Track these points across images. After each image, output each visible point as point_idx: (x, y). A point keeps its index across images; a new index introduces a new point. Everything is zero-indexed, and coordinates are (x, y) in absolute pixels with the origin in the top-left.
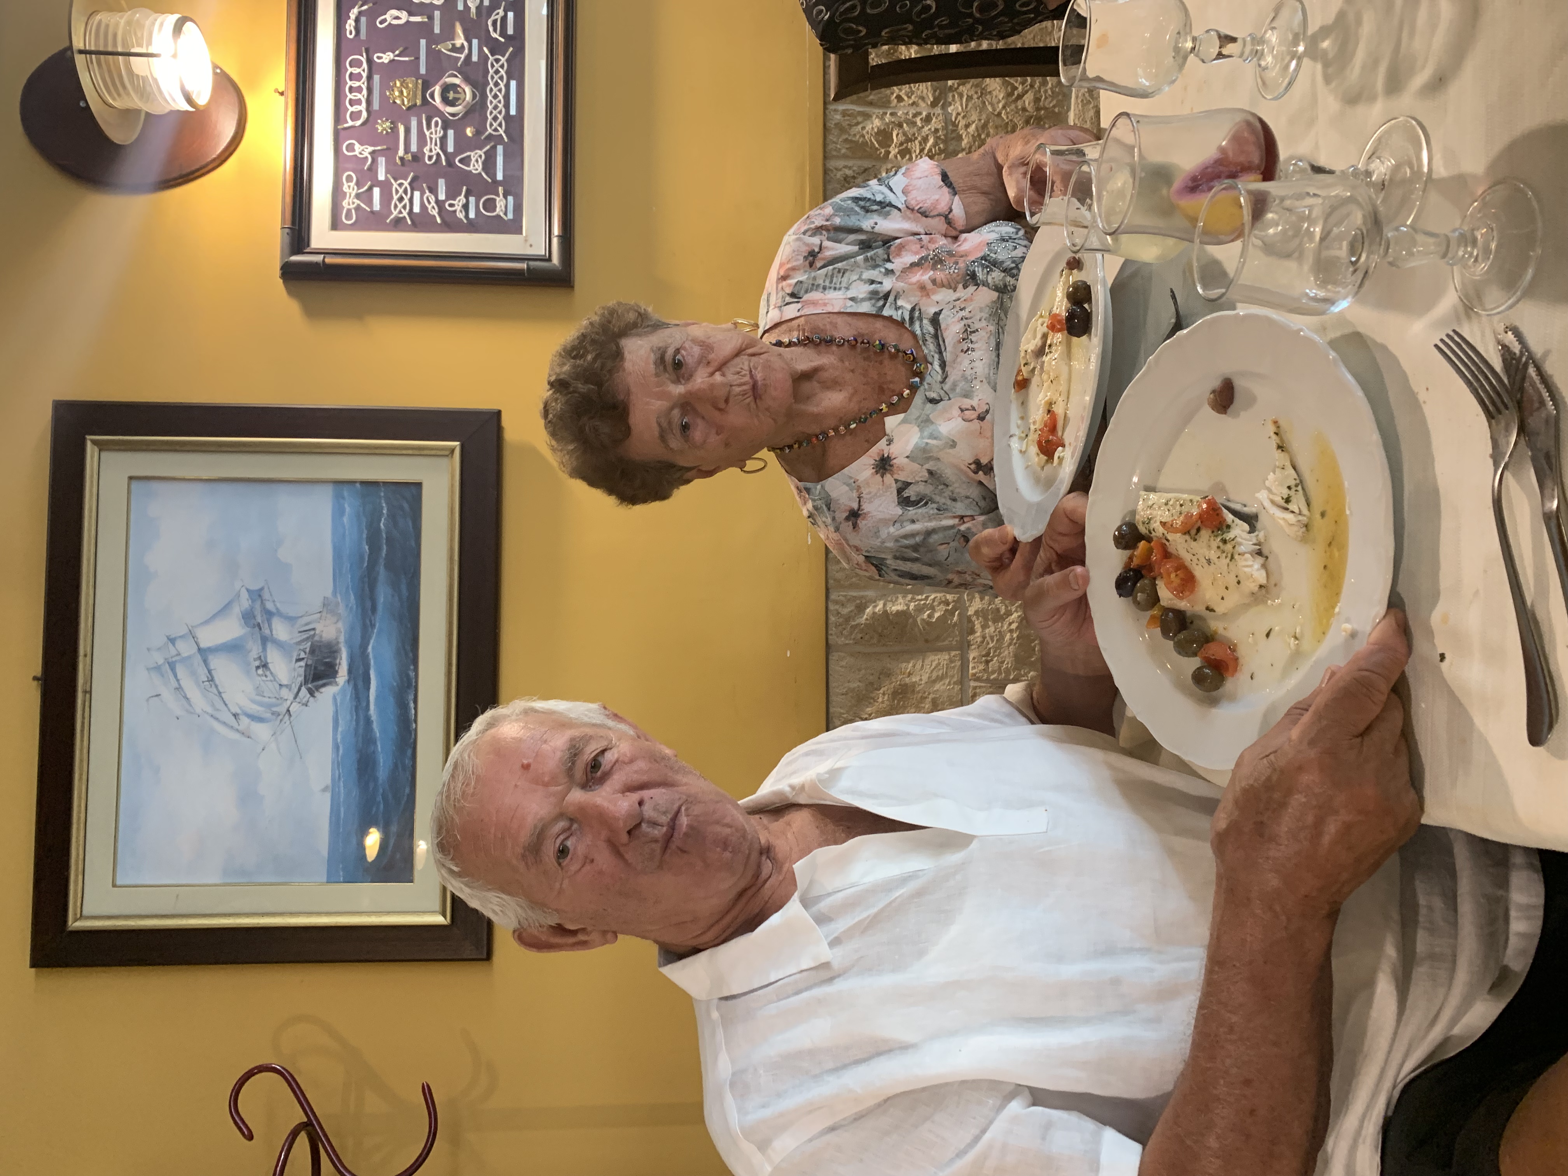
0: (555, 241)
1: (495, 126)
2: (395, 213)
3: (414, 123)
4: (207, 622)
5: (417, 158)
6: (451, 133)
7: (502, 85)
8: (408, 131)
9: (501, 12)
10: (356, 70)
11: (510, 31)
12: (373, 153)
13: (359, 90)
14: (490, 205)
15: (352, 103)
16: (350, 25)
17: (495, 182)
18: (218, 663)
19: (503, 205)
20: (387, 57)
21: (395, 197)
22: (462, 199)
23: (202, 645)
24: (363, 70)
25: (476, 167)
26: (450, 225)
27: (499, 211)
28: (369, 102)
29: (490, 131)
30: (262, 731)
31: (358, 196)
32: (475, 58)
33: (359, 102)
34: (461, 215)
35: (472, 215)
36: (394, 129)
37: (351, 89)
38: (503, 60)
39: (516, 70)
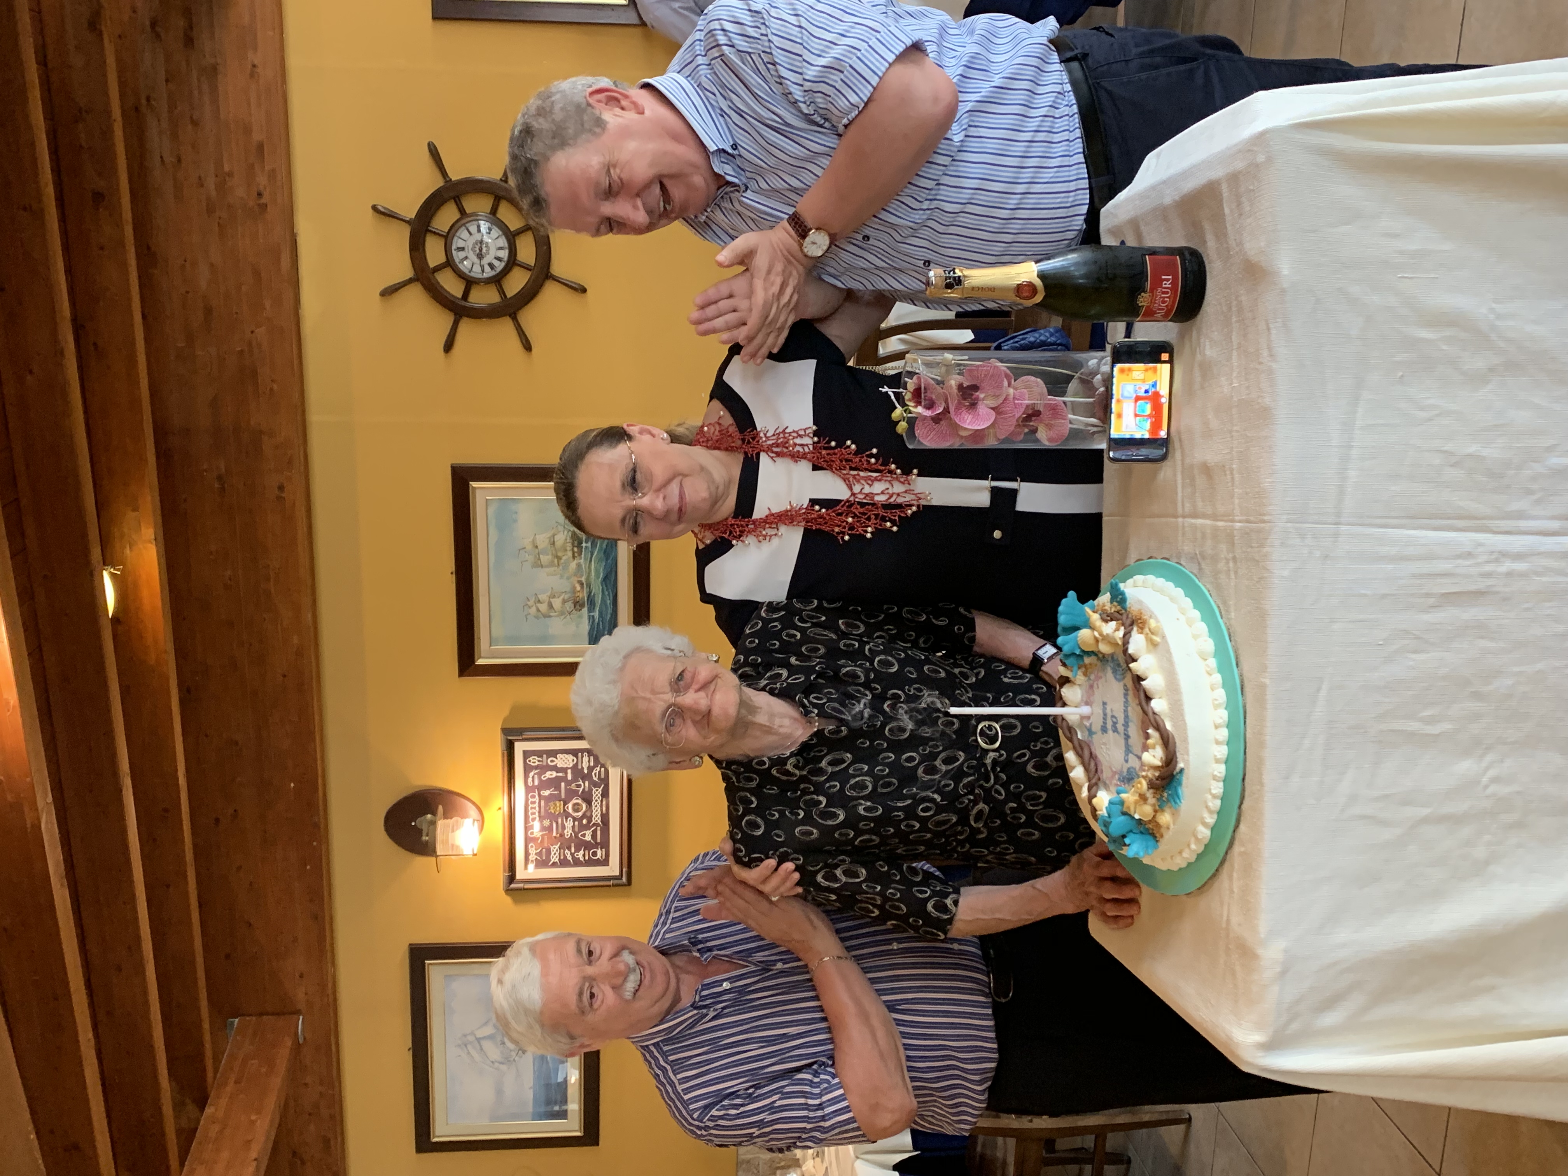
0: (624, 870)
1: (597, 818)
2: (553, 861)
3: (560, 821)
4: (480, 1028)
5: (562, 835)
6: (576, 823)
7: (599, 801)
8: (557, 823)
9: (598, 769)
10: (533, 800)
11: (603, 776)
12: (542, 836)
13: (535, 808)
14: (595, 854)
15: (533, 814)
16: (530, 780)
17: (597, 843)
18: (483, 1043)
19: (600, 853)
20: (547, 793)
21: (553, 853)
22: (582, 852)
23: (478, 1036)
24: (537, 799)
25: (588, 838)
26: (577, 863)
27: (599, 856)
28: (539, 812)
29: (594, 821)
30: (504, 1067)
31: (536, 854)
32: (587, 789)
33: (534, 813)
34: (582, 859)
35: (587, 858)
36: (551, 825)
37: (532, 808)
38: (600, 790)
39: (605, 794)
